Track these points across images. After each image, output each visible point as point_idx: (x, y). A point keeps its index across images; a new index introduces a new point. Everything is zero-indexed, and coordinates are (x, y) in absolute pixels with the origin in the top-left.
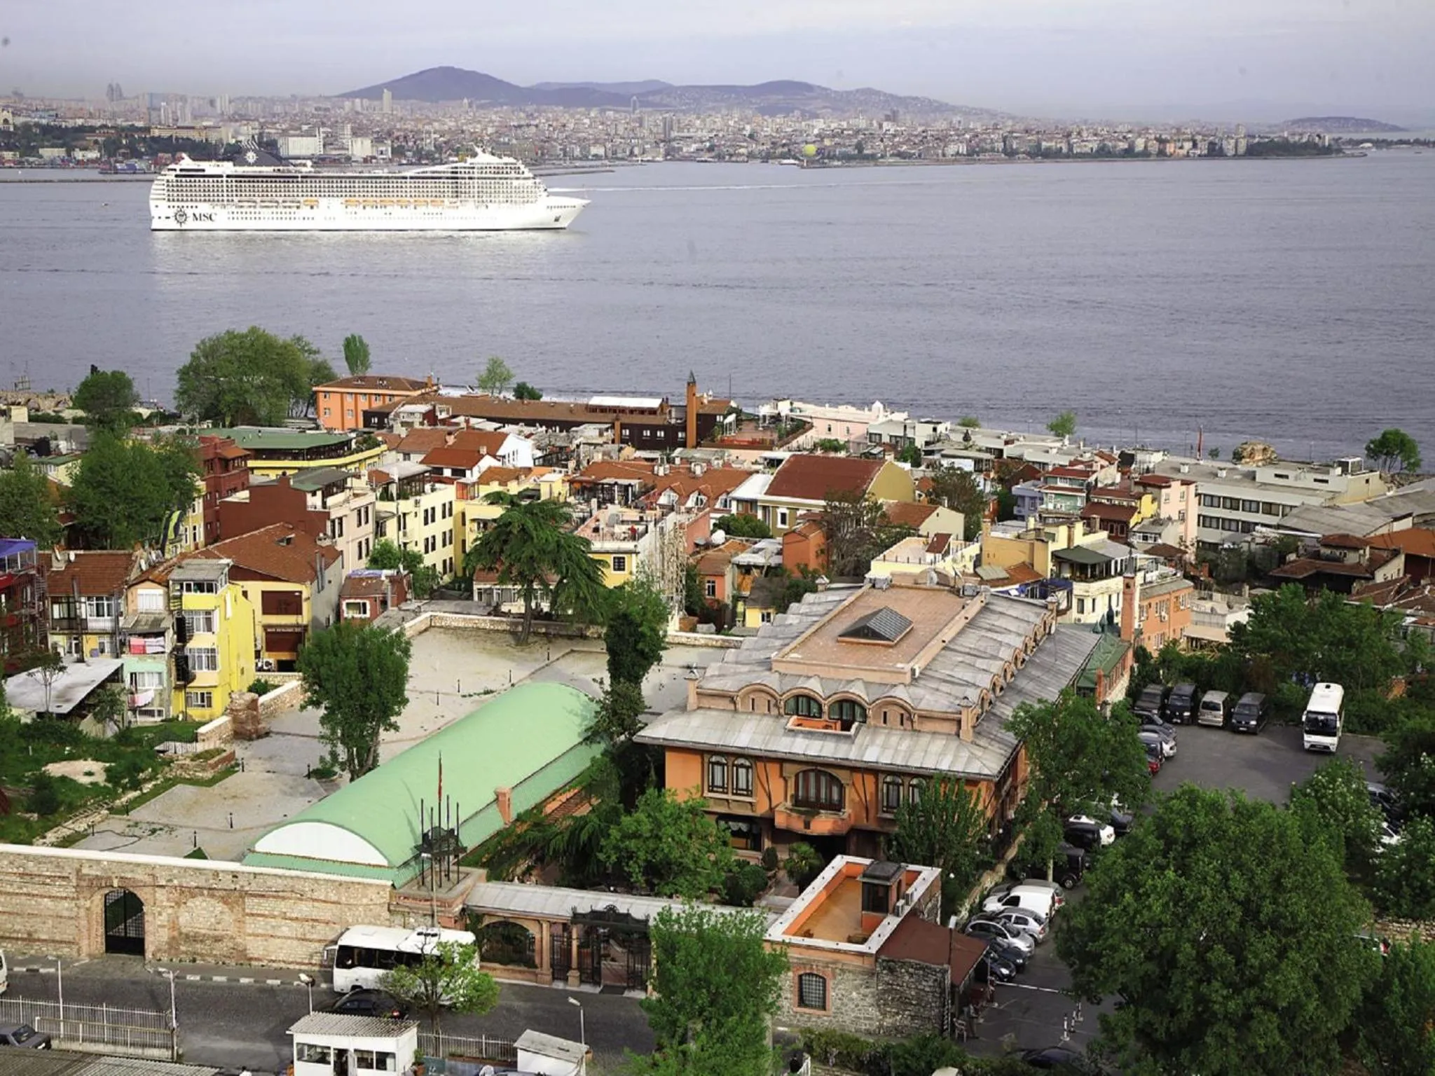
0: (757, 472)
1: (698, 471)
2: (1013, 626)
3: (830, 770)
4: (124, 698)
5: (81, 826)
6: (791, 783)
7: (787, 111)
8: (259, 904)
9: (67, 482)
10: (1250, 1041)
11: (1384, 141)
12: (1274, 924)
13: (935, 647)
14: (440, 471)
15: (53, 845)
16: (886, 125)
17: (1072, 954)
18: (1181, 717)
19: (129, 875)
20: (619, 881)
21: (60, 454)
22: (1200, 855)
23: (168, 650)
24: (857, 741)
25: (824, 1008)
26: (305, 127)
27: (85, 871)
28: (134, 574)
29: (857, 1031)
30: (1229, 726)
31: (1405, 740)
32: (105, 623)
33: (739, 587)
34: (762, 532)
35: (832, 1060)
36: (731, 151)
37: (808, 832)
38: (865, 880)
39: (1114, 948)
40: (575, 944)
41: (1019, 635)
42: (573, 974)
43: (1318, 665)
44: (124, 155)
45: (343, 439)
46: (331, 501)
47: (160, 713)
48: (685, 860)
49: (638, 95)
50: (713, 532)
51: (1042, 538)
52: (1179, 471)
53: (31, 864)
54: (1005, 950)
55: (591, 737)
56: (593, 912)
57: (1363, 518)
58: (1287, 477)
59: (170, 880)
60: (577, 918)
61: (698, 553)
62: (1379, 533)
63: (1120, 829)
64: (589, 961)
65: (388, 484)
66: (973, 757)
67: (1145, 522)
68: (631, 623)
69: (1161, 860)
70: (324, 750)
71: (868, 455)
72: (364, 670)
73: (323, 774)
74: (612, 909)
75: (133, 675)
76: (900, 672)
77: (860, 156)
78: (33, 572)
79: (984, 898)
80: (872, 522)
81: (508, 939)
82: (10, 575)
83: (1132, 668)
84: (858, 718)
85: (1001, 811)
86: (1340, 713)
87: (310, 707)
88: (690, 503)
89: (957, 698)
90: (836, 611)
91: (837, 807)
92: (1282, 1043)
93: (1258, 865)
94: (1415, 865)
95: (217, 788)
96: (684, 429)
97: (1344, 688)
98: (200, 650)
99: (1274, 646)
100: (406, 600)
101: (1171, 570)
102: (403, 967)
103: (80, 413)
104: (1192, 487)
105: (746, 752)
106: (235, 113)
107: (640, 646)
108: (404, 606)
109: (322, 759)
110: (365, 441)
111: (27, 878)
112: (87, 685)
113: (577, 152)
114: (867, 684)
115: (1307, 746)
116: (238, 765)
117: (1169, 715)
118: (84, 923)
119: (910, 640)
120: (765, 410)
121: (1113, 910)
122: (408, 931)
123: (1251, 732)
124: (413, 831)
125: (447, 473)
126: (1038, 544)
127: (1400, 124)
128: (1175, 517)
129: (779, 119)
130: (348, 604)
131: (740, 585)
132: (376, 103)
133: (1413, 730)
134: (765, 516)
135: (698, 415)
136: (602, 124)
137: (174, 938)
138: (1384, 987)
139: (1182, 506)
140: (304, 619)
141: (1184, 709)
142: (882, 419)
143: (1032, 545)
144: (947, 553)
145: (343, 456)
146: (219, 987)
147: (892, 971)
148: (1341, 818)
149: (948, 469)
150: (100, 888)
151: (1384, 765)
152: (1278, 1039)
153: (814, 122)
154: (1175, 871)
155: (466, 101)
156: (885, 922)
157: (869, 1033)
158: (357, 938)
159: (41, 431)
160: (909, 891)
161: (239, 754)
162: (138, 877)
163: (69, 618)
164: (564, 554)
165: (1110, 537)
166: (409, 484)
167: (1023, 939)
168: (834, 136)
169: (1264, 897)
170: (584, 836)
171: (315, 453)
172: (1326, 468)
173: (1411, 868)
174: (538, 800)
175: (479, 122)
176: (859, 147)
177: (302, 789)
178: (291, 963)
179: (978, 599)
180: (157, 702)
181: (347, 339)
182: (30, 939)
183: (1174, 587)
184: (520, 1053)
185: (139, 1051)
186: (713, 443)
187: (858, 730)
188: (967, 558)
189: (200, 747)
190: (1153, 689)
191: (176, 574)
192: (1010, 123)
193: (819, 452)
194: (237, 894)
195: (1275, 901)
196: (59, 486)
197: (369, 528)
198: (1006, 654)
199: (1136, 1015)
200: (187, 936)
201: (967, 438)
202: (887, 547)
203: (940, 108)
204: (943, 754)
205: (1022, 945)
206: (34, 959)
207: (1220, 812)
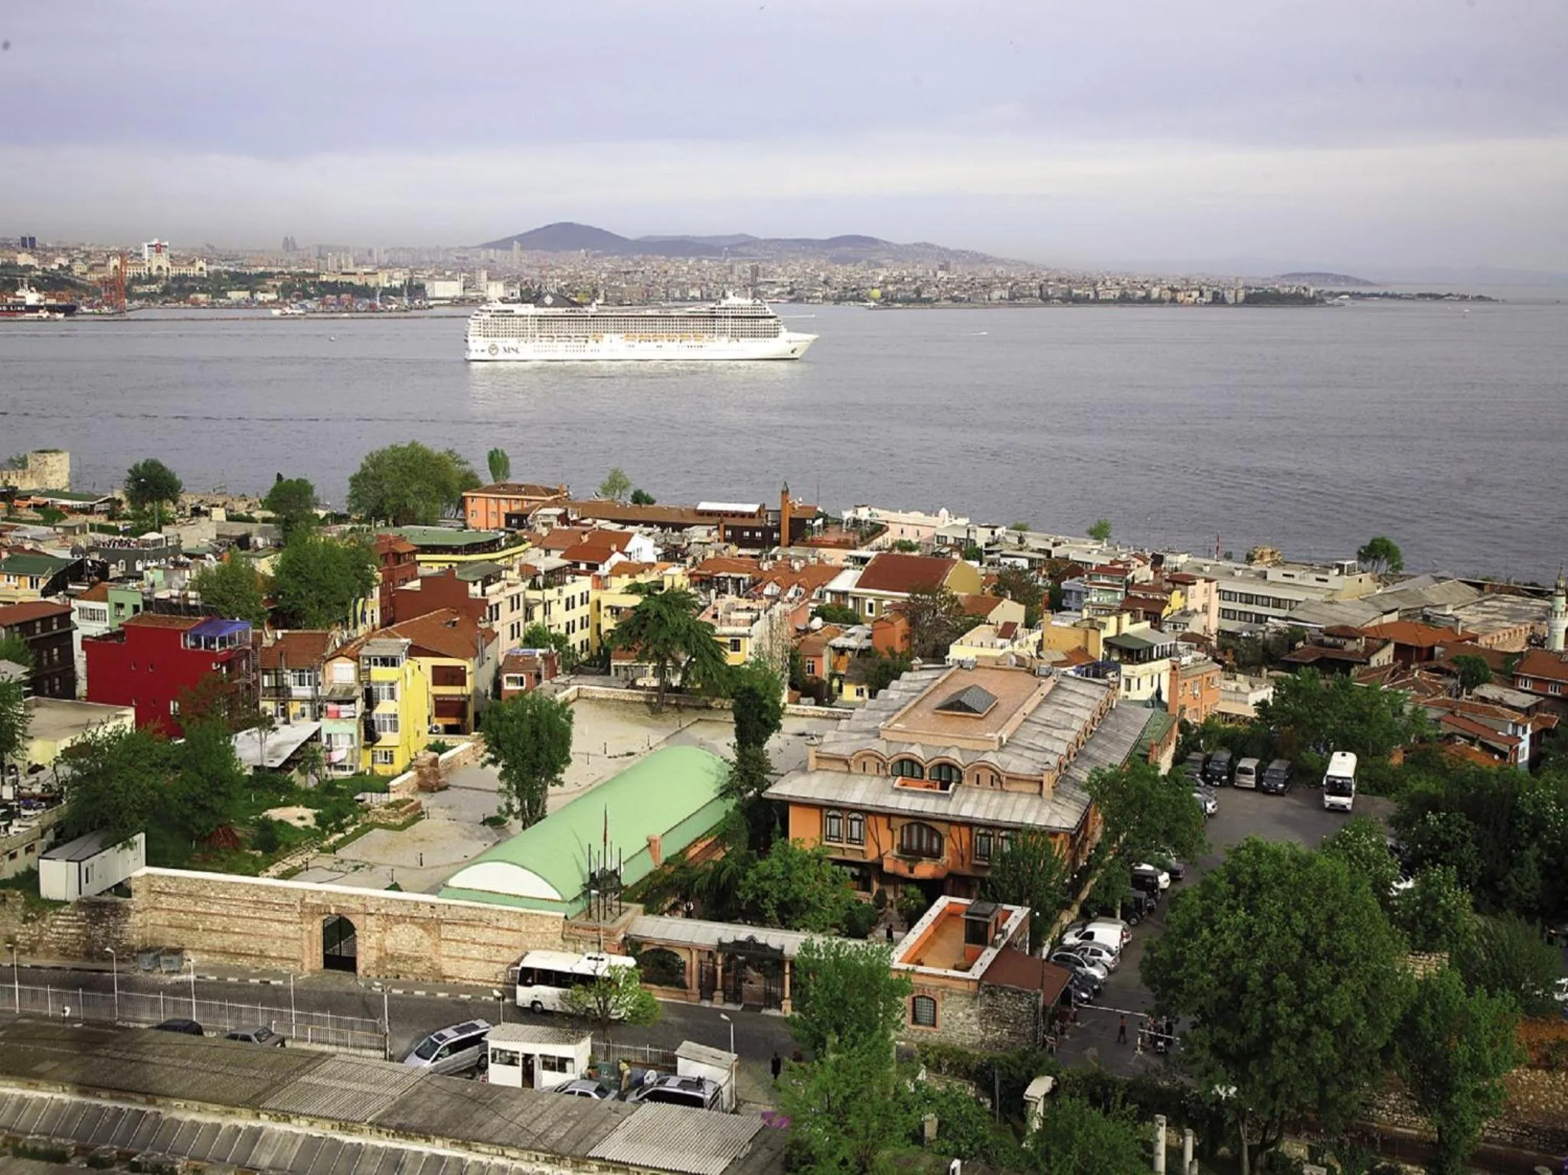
0: (848, 568)
1: (797, 566)
2: (1082, 702)
3: (927, 823)
4: (322, 755)
5: (297, 861)
6: (897, 834)
7: (856, 261)
8: (453, 931)
9: (271, 573)
10: (1309, 1055)
11: (1359, 294)
12: (1329, 955)
13: (1018, 718)
14: (576, 565)
15: (275, 877)
16: (940, 274)
17: (1155, 981)
18: (1219, 780)
19: (344, 904)
20: (755, 915)
21: (257, 549)
22: (1265, 896)
23: (358, 715)
24: (954, 799)
25: (934, 1025)
26: (448, 273)
27: (307, 900)
28: (331, 650)
29: (961, 1044)
30: (1261, 788)
31: (1412, 800)
32: (306, 692)
33: (835, 667)
34: (854, 620)
35: (945, 1069)
36: (808, 294)
37: (912, 876)
38: (968, 917)
39: (1193, 976)
40: (719, 969)
41: (1089, 709)
42: (718, 994)
43: (1333, 735)
44: (298, 296)
45: (496, 537)
46: (488, 590)
47: (351, 768)
48: (812, 899)
49: (729, 247)
50: (811, 619)
51: (1095, 626)
52: (1202, 570)
53: (263, 893)
54: (1083, 977)
55: (725, 793)
56: (736, 942)
57: (1358, 612)
58: (1293, 576)
59: (378, 909)
60: (721, 946)
61: (799, 637)
62: (1371, 625)
63: (1174, 876)
64: (731, 983)
65: (536, 576)
66: (1054, 813)
67: (1175, 614)
68: (756, 696)
69: (1232, 902)
70: (502, 801)
71: (937, 554)
72: (536, 733)
73: (495, 822)
74: (751, 939)
75: (329, 736)
76: (990, 740)
77: (917, 299)
78: (250, 648)
79: (1062, 933)
80: (948, 612)
81: (663, 964)
82: (230, 650)
83: (1177, 738)
84: (955, 779)
85: (1074, 860)
86: (1355, 776)
87: (489, 766)
88: (791, 594)
89: (1038, 763)
90: (931, 687)
91: (936, 855)
92: (1336, 1055)
93: (1314, 906)
94: (1428, 906)
95: (407, 832)
96: (778, 530)
97: (1358, 757)
98: (384, 716)
99: (1296, 720)
100: (556, 675)
101: (1203, 655)
102: (580, 986)
103: (270, 514)
104: (1214, 584)
105: (859, 807)
106: (390, 261)
107: (764, 716)
108: (555, 680)
109: (499, 810)
110: (513, 539)
111: (260, 906)
112: (292, 743)
113: (677, 295)
114: (961, 750)
115: (1327, 805)
116: (423, 813)
117: (1209, 778)
118: (306, 943)
119: (996, 713)
120: (847, 515)
121: (1192, 944)
122: (578, 956)
123: (1280, 793)
124: (580, 870)
125: (583, 567)
126: (1092, 632)
127: (1369, 279)
128: (1200, 609)
129: (849, 268)
130: (508, 678)
131: (835, 665)
132: (509, 252)
133: (1419, 791)
134: (854, 605)
135: (791, 520)
136: (699, 270)
137: (381, 958)
138: (1417, 1009)
139: (1205, 600)
140: (468, 689)
141: (1222, 773)
142: (947, 524)
143: (1087, 632)
144: (1015, 638)
145: (495, 551)
146: (420, 999)
147: (992, 994)
148: (1364, 866)
149: (1010, 566)
150: (321, 914)
151: (1393, 822)
152: (1332, 1052)
153: (878, 270)
154: (1245, 911)
155: (583, 251)
156: (985, 953)
157: (973, 1046)
158: (536, 960)
159: (239, 529)
160: (1005, 927)
161: (424, 805)
162: (353, 906)
163: (277, 687)
164: (693, 638)
165: (1152, 627)
166: (552, 576)
167: (1098, 968)
168: (896, 283)
169: (1320, 934)
170: (724, 877)
171: (472, 548)
172: (1327, 568)
173: (1424, 909)
174: (682, 847)
175: (594, 269)
176: (918, 291)
177: (478, 834)
178: (480, 980)
179: (1051, 678)
180: (349, 758)
181: (491, 452)
182: (262, 955)
183: (1205, 669)
184: (680, 1061)
185: (358, 1052)
186: (804, 543)
187: (955, 789)
188: (1031, 643)
189: (392, 797)
190: (1194, 756)
191: (364, 652)
192: (1045, 273)
193: (897, 552)
194: (434, 922)
195: (1329, 935)
196: (263, 576)
197: (519, 614)
198: (1078, 726)
199: (1211, 1032)
200: (392, 956)
201: (1021, 540)
202: (962, 634)
203: (985, 260)
204: (1028, 809)
205: (1098, 973)
206: (265, 973)
207: (1280, 860)
